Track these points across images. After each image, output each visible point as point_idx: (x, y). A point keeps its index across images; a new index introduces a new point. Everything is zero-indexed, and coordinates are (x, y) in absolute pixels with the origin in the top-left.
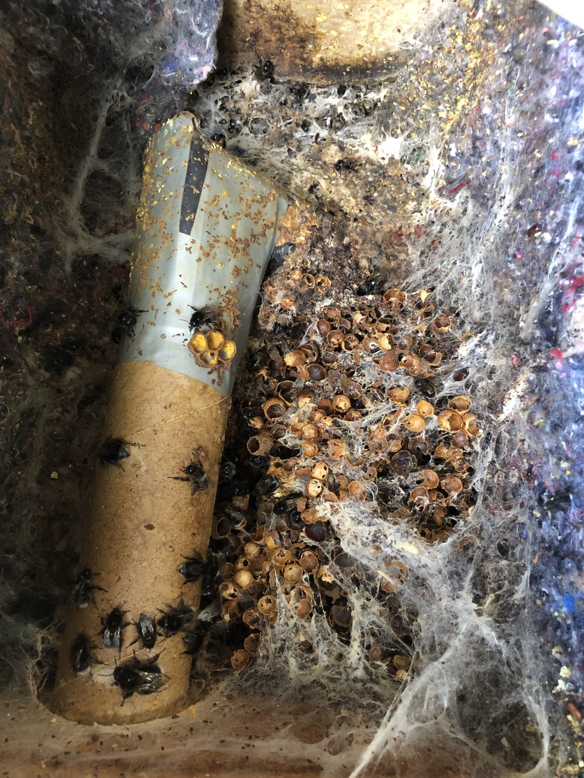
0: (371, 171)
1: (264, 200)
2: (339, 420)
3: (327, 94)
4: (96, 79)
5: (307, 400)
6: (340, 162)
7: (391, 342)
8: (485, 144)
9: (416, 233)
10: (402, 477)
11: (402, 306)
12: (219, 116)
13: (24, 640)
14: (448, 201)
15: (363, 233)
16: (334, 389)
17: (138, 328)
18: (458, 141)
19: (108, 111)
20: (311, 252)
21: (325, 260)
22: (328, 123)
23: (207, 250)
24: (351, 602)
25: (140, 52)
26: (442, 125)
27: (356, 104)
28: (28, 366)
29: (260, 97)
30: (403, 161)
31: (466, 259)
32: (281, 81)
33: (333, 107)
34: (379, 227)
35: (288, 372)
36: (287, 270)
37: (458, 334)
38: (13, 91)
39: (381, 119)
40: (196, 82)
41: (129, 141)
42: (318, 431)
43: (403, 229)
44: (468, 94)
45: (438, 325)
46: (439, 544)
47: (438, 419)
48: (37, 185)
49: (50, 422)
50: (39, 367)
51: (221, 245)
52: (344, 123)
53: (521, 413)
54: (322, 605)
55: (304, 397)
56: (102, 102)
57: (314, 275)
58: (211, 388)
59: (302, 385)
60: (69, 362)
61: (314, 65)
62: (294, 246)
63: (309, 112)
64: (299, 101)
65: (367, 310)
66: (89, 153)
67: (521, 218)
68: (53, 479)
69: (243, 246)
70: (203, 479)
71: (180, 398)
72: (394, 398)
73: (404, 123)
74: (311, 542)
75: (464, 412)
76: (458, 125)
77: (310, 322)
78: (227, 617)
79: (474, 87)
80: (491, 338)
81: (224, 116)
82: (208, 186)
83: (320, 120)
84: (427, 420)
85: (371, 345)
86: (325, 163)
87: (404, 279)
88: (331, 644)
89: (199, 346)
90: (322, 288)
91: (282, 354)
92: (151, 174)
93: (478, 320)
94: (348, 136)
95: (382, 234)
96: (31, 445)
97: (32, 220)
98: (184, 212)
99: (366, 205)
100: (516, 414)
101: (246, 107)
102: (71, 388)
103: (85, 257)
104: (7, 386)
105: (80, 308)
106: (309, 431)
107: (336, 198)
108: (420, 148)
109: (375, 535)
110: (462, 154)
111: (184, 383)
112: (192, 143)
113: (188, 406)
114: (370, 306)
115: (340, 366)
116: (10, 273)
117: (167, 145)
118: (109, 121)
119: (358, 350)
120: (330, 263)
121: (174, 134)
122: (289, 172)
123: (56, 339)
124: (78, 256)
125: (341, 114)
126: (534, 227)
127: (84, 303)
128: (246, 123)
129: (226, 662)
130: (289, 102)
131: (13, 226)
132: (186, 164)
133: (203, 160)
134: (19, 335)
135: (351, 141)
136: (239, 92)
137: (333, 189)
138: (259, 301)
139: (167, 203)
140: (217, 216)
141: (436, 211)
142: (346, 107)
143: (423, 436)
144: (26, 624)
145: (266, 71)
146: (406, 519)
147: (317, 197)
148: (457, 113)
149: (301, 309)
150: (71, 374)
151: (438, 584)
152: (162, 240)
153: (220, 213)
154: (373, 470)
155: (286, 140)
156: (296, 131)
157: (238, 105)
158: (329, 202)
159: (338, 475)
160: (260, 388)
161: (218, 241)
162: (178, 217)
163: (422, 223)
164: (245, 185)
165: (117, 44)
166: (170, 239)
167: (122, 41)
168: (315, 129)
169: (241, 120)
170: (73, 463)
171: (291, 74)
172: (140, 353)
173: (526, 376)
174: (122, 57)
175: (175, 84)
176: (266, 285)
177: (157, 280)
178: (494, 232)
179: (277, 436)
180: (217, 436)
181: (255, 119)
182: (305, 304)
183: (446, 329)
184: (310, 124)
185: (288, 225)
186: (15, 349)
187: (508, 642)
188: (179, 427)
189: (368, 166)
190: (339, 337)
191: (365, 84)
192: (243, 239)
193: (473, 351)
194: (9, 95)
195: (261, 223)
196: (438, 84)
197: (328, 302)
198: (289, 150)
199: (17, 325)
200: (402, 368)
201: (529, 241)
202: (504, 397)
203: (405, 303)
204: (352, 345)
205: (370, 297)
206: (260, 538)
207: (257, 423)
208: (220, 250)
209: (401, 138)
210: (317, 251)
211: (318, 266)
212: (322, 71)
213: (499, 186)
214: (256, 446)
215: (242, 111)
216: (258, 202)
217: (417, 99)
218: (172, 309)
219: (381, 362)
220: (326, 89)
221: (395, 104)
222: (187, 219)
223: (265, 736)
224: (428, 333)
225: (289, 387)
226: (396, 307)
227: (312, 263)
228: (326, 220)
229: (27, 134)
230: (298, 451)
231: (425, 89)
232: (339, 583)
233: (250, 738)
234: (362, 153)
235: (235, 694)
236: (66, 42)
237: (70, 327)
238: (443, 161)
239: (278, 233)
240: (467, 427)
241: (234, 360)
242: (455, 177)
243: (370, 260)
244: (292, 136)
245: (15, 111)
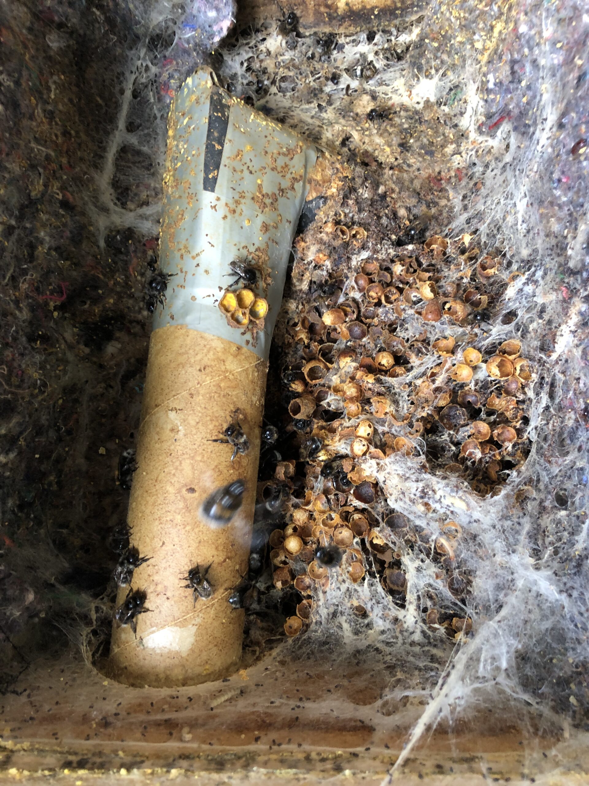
0: (406, 118)
1: (290, 153)
2: (382, 377)
3: (356, 42)
4: (119, 51)
5: (348, 359)
6: (372, 111)
7: (433, 290)
8: (524, 66)
9: (456, 176)
10: (452, 432)
11: (445, 254)
12: (246, 78)
13: (78, 610)
14: (489, 139)
15: (399, 181)
16: (376, 347)
17: (168, 292)
18: (496, 70)
19: (134, 84)
20: (344, 204)
21: (360, 211)
22: (359, 73)
23: (233, 206)
24: (405, 565)
25: (161, 18)
26: (479, 57)
27: (387, 49)
28: (66, 341)
29: (286, 53)
30: (439, 104)
31: (509, 196)
32: (307, 34)
33: (363, 56)
34: (416, 173)
35: (329, 334)
36: (320, 224)
37: (505, 276)
38: (31, 64)
39: (413, 60)
40: (217, 39)
41: (156, 112)
42: (361, 390)
43: (443, 174)
44: (504, 18)
45: (484, 268)
46: (492, 497)
47: (487, 367)
48: (64, 160)
49: (93, 398)
50: (78, 343)
51: (248, 201)
52: (376, 71)
53: (575, 350)
54: (374, 569)
55: (345, 357)
56: (127, 74)
57: (348, 228)
58: (245, 349)
59: (343, 346)
60: (109, 337)
61: (340, 12)
62: (325, 199)
63: (338, 64)
64: (327, 52)
65: (408, 260)
66: (117, 127)
67: (565, 138)
68: (102, 455)
69: (271, 201)
70: (242, 440)
71: (214, 360)
72: (440, 349)
73: (438, 61)
74: (360, 505)
75: (513, 356)
76: (495, 53)
77: (347, 278)
78: (279, 585)
79: (510, 9)
80: (539, 273)
81: (250, 77)
82: (230, 141)
83: (350, 71)
84: (475, 368)
85: (414, 295)
86: (357, 114)
87: (446, 226)
88: (385, 608)
89: (229, 306)
90: (357, 240)
91: (320, 315)
92: (174, 137)
93: (526, 258)
94: (380, 84)
95: (421, 180)
96: (77, 421)
97: (61, 195)
98: (207, 170)
99: (402, 152)
100: (570, 351)
101: (273, 66)
102: (112, 363)
103: (118, 232)
104: (46, 361)
105: (116, 283)
106: (351, 391)
107: (370, 149)
108: (457, 87)
109: (423, 491)
110: (501, 83)
111: (218, 345)
112: (212, 98)
113: (223, 368)
114: (411, 257)
115: (381, 322)
116: (40, 249)
117: (187, 104)
118: (135, 94)
119: (400, 303)
120: (364, 215)
121: (194, 92)
122: (319, 126)
123: (95, 315)
124: (111, 231)
125: (372, 62)
126: (578, 144)
127: (120, 278)
128: (273, 82)
129: (281, 630)
130: (317, 55)
131: (40, 200)
132: (207, 121)
133: (223, 115)
134: (55, 310)
135: (383, 88)
136: (264, 50)
137: (367, 140)
138: (291, 259)
139: (190, 162)
140: (242, 171)
141: (477, 151)
142: (376, 53)
143: (472, 386)
144: (79, 594)
145: (290, 24)
146: (457, 474)
147: (350, 150)
148: (493, 40)
149: (336, 263)
150: (111, 348)
151: (492, 538)
152: (187, 201)
153: (245, 168)
154: (419, 425)
155: (315, 95)
156: (326, 85)
157: (264, 65)
158: (363, 154)
159: (384, 434)
160: (301, 353)
161: (244, 197)
162: (202, 175)
163: (462, 165)
164: (269, 138)
165: (137, 13)
166: (195, 199)
167: (141, 8)
168: (345, 80)
169: (268, 79)
170: (120, 438)
171: (316, 24)
172: (172, 318)
173: (577, 308)
174: (143, 26)
175: (196, 45)
176: (298, 241)
177: (184, 242)
178: (538, 159)
179: (320, 398)
180: (255, 399)
181: (282, 78)
182: (340, 258)
183: (491, 271)
184: (340, 76)
185: (319, 177)
186: (52, 324)
187: (570, 596)
188: (214, 389)
189: (402, 113)
190: (377, 289)
191: (395, 26)
192: (270, 193)
193: (521, 290)
194: (28, 68)
195: (289, 176)
196: (471, 11)
197: (365, 255)
198: (319, 106)
199: (51, 299)
200: (446, 317)
201: (574, 159)
202: (555, 335)
203: (449, 250)
204: (393, 298)
205: (410, 247)
206: (308, 503)
207: (298, 387)
208: (246, 207)
209: (436, 78)
210: (351, 202)
211: (352, 218)
212: (349, 17)
213: (540, 108)
214: (297, 410)
215: (269, 70)
216: (284, 154)
217: (450, 32)
218: (201, 269)
219: (424, 312)
220: (354, 37)
221: (427, 41)
222: (210, 176)
223: (317, 698)
224: (472, 279)
225: (331, 349)
226: (438, 255)
227: (346, 215)
228: (358, 169)
229: (50, 108)
230: (342, 413)
231: (457, 18)
232: (391, 545)
233: (301, 699)
234: (396, 100)
235: (288, 659)
236: (85, 13)
237: (108, 303)
238: (481, 96)
239: (308, 186)
240: (518, 372)
241: (267, 318)
242: (494, 110)
243: (409, 209)
244: (321, 91)
245: (34, 84)
